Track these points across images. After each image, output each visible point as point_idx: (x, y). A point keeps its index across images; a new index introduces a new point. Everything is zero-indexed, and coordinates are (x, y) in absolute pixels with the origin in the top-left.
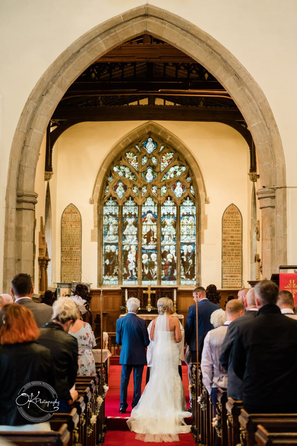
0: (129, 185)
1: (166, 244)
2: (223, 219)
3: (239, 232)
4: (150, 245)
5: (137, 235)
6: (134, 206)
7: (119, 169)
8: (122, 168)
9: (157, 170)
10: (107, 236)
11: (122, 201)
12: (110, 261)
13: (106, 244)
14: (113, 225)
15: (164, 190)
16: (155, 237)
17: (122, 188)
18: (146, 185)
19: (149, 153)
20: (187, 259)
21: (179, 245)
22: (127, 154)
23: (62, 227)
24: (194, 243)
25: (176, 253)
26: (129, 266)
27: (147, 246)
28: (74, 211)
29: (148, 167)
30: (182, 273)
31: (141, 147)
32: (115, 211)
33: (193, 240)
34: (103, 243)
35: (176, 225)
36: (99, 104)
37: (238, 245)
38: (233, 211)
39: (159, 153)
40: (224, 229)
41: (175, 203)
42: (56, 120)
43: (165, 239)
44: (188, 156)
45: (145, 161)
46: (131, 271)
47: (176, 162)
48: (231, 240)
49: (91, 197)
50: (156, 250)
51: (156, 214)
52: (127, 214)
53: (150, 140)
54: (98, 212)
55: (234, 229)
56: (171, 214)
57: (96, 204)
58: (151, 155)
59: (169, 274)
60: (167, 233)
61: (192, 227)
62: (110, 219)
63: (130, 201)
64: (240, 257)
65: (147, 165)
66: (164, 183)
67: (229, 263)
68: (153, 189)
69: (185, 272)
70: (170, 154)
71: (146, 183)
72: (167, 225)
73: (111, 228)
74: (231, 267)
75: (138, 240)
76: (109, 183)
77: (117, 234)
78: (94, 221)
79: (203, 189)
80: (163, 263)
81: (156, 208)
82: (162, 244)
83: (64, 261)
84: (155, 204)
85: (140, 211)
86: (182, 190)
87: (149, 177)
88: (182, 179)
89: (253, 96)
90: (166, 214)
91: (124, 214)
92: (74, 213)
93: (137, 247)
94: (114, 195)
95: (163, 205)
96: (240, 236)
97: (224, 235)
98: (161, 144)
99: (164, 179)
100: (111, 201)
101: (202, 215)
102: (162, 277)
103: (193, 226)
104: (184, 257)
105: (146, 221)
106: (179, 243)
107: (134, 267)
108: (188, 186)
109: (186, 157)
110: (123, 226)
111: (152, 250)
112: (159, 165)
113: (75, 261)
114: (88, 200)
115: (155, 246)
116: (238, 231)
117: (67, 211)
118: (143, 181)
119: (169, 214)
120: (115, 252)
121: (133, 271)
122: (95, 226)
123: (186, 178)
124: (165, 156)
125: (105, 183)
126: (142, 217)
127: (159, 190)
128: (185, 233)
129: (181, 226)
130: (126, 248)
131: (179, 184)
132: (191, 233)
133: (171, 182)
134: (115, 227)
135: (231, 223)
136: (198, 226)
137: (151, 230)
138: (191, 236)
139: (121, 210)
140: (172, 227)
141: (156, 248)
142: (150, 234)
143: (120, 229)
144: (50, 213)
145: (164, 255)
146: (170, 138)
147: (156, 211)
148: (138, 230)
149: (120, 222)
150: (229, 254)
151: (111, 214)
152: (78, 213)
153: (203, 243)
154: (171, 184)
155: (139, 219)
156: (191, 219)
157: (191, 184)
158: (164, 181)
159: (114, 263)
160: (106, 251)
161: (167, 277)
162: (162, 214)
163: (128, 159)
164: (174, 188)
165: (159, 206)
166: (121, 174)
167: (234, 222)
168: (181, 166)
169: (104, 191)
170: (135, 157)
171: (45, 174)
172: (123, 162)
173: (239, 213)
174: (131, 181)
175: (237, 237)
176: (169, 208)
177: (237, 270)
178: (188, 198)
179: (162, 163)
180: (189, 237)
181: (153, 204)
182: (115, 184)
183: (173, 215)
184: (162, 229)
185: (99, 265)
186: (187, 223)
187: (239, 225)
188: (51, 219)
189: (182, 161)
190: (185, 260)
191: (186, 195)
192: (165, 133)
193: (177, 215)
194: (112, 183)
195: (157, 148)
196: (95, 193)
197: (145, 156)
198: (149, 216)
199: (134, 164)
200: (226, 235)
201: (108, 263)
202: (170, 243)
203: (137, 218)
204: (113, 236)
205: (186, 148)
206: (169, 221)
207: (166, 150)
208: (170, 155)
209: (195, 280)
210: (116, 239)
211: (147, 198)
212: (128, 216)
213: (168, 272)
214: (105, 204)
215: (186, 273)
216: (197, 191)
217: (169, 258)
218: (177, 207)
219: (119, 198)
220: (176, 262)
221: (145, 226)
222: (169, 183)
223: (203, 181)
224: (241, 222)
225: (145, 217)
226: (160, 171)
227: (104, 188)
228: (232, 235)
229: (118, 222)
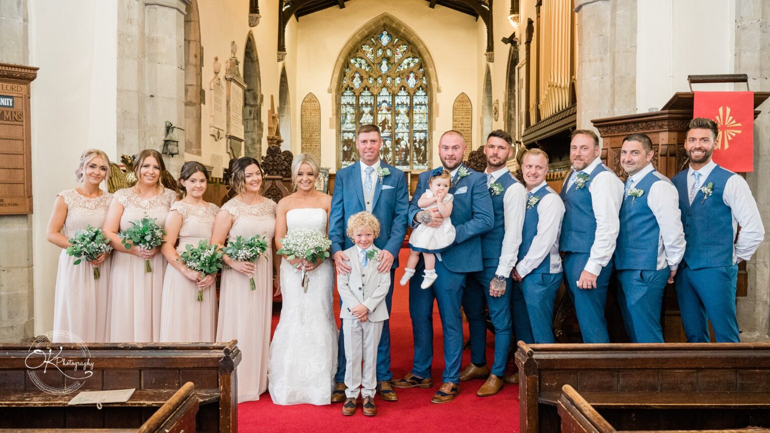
0: (365, 76)
1: (400, 131)
2: (454, 108)
3: (469, 120)
4: (385, 132)
6: (370, 96)
7: (356, 61)
8: (358, 60)
9: (392, 61)
10: (345, 124)
11: (358, 91)
12: (348, 148)
13: (344, 132)
14: (351, 114)
15: (398, 81)
16: (390, 125)
17: (359, 79)
18: (381, 76)
19: (384, 45)
20: (419, 145)
21: (412, 133)
22: (363, 46)
23: (302, 115)
24: (426, 130)
25: (409, 140)
27: (382, 133)
28: (313, 100)
29: (383, 58)
30: (415, 159)
31: (376, 40)
32: (352, 100)
33: (425, 127)
34: (341, 130)
35: (410, 113)
37: (468, 132)
38: (464, 100)
39: (393, 46)
40: (454, 117)
41: (409, 93)
43: (399, 127)
44: (421, 47)
45: (380, 53)
47: (410, 54)
48: (461, 127)
49: (329, 86)
50: (390, 137)
51: (391, 103)
52: (364, 103)
53: (385, 33)
54: (336, 101)
55: (465, 117)
56: (405, 103)
57: (334, 93)
58: (386, 47)
59: (403, 159)
60: (401, 121)
62: (347, 109)
63: (366, 92)
64: (470, 143)
65: (383, 56)
66: (398, 74)
68: (387, 80)
69: (417, 157)
70: (404, 46)
71: (381, 74)
72: (401, 114)
73: (349, 117)
76: (346, 74)
77: (354, 123)
78: (333, 109)
79: (435, 79)
80: (397, 150)
81: (391, 97)
82: (396, 131)
83: (304, 147)
84: (390, 94)
85: (375, 100)
86: (415, 81)
87: (384, 68)
88: (415, 70)
90: (400, 103)
91: (360, 103)
94: (351, 86)
95: (397, 95)
96: (470, 123)
97: (455, 123)
98: (395, 36)
99: (398, 70)
100: (348, 91)
101: (434, 103)
102: (396, 162)
103: (425, 115)
104: (417, 144)
105: (382, 110)
106: (412, 130)
108: (421, 76)
109: (419, 47)
110: (359, 114)
111: (387, 137)
112: (393, 56)
113: (315, 147)
114: (327, 89)
115: (390, 134)
117: (307, 99)
118: (379, 72)
119: (402, 104)
120: (353, 139)
122: (333, 114)
123: (419, 70)
124: (398, 48)
125: (343, 74)
126: (377, 106)
127: (393, 80)
128: (418, 121)
129: (414, 115)
131: (412, 75)
132: (423, 121)
133: (404, 73)
134: (352, 116)
135: (461, 111)
136: (430, 115)
137: (386, 118)
138: (423, 124)
139: (358, 99)
140: (405, 116)
142: (385, 122)
143: (357, 117)
144: (288, 99)
145: (398, 142)
146: (404, 30)
147: (391, 100)
148: (374, 118)
149: (356, 111)
151: (348, 104)
152: (317, 101)
153: (435, 130)
154: (405, 75)
155: (375, 109)
156: (423, 108)
157: (424, 75)
158: (398, 72)
159: (352, 149)
160: (344, 138)
161: (400, 162)
162: (396, 103)
163: (364, 51)
164: (408, 79)
165: (394, 95)
166: (357, 65)
167: (464, 110)
168: (414, 57)
169: (341, 82)
170: (371, 49)
171: (278, 54)
172: (360, 54)
173: (469, 101)
174: (367, 72)
175: (467, 124)
176: (402, 98)
178: (421, 88)
179: (396, 55)
180: (421, 125)
181: (388, 94)
182: (352, 75)
183: (407, 104)
184: (397, 117)
185: (337, 151)
186: (419, 112)
187: (469, 113)
188: (290, 105)
189: (415, 53)
190: (417, 146)
191: (419, 85)
192: (400, 24)
193: (410, 104)
194: (349, 74)
195: (391, 41)
196: (333, 83)
197: (380, 48)
198: (384, 105)
199: (370, 56)
200: (456, 123)
201: (346, 150)
202: (404, 131)
203: (373, 107)
204: (351, 124)
205: (419, 39)
206: (403, 110)
207: (400, 42)
209: (427, 165)
210: (353, 127)
211: (382, 88)
212: (364, 106)
213: (402, 158)
214: (342, 94)
215: (419, 158)
216: (429, 81)
218: (410, 97)
219: (356, 88)
220: (409, 148)
221: (381, 115)
222: (402, 75)
223: (435, 71)
224: (470, 110)
225: (380, 106)
226: (394, 63)
227: (342, 79)
228: (463, 122)
229: (355, 111)
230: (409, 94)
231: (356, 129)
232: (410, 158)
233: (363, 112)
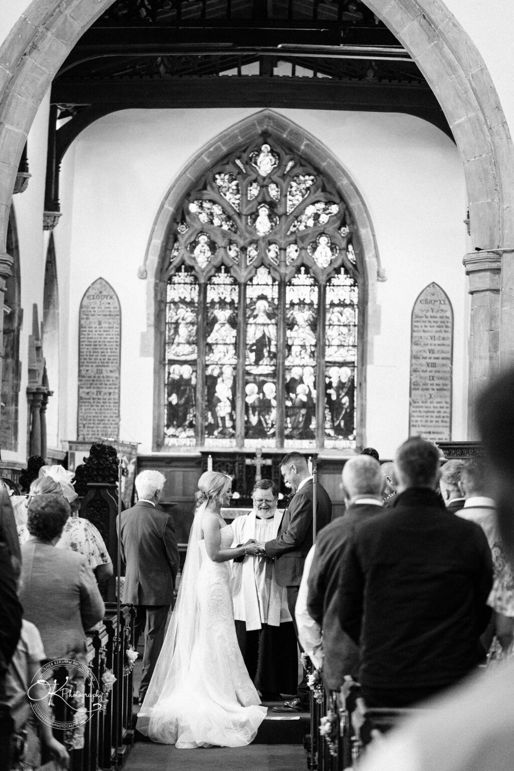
0: (221, 242)
1: (295, 364)
2: (414, 316)
3: (446, 342)
4: (262, 365)
5: (236, 345)
6: (231, 285)
7: (201, 207)
8: (206, 205)
9: (280, 210)
10: (174, 346)
11: (205, 274)
12: (179, 398)
13: (172, 362)
14: (187, 323)
15: (292, 252)
16: (273, 349)
17: (207, 248)
18: (255, 242)
19: (264, 174)
20: (338, 395)
21: (322, 366)
22: (217, 176)
23: (80, 326)
24: (353, 363)
25: (315, 383)
26: (218, 409)
27: (255, 367)
28: (105, 293)
29: (260, 204)
30: (328, 425)
31: (247, 164)
32: (192, 294)
33: (352, 355)
34: (164, 359)
35: (317, 324)
36: (158, 73)
37: (445, 369)
38: (435, 298)
39: (284, 176)
40: (415, 334)
41: (316, 280)
42: (68, 105)
43: (293, 352)
44: (343, 183)
45: (254, 191)
46: (223, 419)
47: (319, 194)
48: (430, 358)
49: (142, 263)
50: (274, 375)
51: (276, 302)
52: (217, 300)
53: (266, 148)
54: (156, 295)
55: (437, 335)
56: (307, 301)
57: (151, 279)
58: (267, 180)
59: (301, 425)
60: (297, 342)
61: (349, 330)
62: (180, 311)
63: (223, 275)
64: (447, 393)
65: (260, 199)
66: (292, 238)
67: (424, 405)
68: (269, 251)
69: (333, 421)
70: (307, 177)
71: (255, 238)
72: (298, 325)
73: (183, 331)
74: (429, 414)
75: (237, 354)
76: (179, 236)
77: (193, 343)
78: (148, 314)
79: (373, 252)
80: (289, 404)
81: (276, 288)
82: (287, 363)
83: (83, 395)
84: (274, 280)
85: (242, 294)
86: (330, 253)
87: (263, 225)
88: (330, 229)
89: (459, 59)
90: (296, 301)
91: (209, 300)
92: (106, 297)
93: (235, 369)
94: (189, 262)
95: (291, 284)
96: (449, 349)
97: (415, 348)
98: (288, 157)
99: (292, 229)
100: (183, 274)
101: (370, 304)
102: (287, 432)
103: (352, 327)
105: (255, 317)
106: (323, 362)
107: (229, 410)
108: (344, 244)
109: (339, 184)
110: (206, 325)
111: (267, 375)
112: (283, 199)
113: (107, 397)
114: (136, 272)
115: (273, 368)
116: (444, 339)
117: (91, 292)
118: (250, 233)
119: (302, 303)
120: (190, 379)
121: (227, 418)
122: (149, 326)
123: (339, 229)
124: (295, 181)
125: (171, 237)
126: (246, 307)
127: (283, 251)
128: (336, 342)
129: (327, 327)
130: (213, 370)
131: (323, 240)
132: (347, 341)
133: (307, 236)
134: (191, 327)
135: (430, 322)
136: (362, 327)
137: (264, 335)
138: (346, 348)
139: (203, 292)
140: (308, 330)
141: (274, 371)
142: (262, 342)
143: (201, 332)
144: (55, 297)
145: (290, 387)
146: (307, 145)
147: (276, 295)
148: (238, 333)
149: (200, 317)
150: (425, 387)
151: (183, 301)
152: (114, 297)
153: (372, 363)
154: (309, 241)
155: (241, 312)
156: (348, 314)
157: (350, 241)
158: (292, 233)
159: (188, 401)
160: (171, 376)
161: (296, 432)
162: (288, 301)
163: (220, 187)
164: (314, 249)
165: (283, 284)
166: (204, 218)
167: (436, 320)
168: (329, 203)
169: (168, 252)
170: (235, 183)
171: (45, 215)
172: (209, 193)
173: (447, 302)
174: (224, 234)
175: (443, 352)
176: (302, 290)
177: (440, 420)
178: (342, 269)
180: (343, 351)
181: (270, 282)
182: (192, 239)
183: (311, 304)
184: (288, 333)
185: (157, 405)
186: (339, 321)
187: (447, 327)
188: (58, 308)
189: (330, 193)
190: (334, 397)
191: (339, 262)
192: (298, 134)
193: (319, 304)
194: (186, 236)
195: (279, 166)
196: (149, 257)
197: (255, 181)
198: (262, 305)
199: (232, 198)
200: (419, 348)
201: (174, 402)
202: (304, 362)
203: (236, 308)
204: (187, 346)
205: (339, 166)
206: (303, 317)
207: (298, 170)
208: (308, 181)
209: (354, 439)
210: (193, 352)
211: (257, 268)
212: (217, 306)
213: (299, 422)
214: (170, 281)
215: (336, 424)
216: (360, 255)
217: (301, 394)
218: (319, 289)
219: (200, 268)
220: (315, 401)
221: (253, 326)
222: (303, 239)
223: (374, 236)
224: (450, 320)
225: (252, 308)
226: (285, 214)
227: (169, 247)
228: (432, 347)
229: (197, 317)
230: (316, 282)
231: (199, 357)
232: (318, 423)
233: (215, 320)
